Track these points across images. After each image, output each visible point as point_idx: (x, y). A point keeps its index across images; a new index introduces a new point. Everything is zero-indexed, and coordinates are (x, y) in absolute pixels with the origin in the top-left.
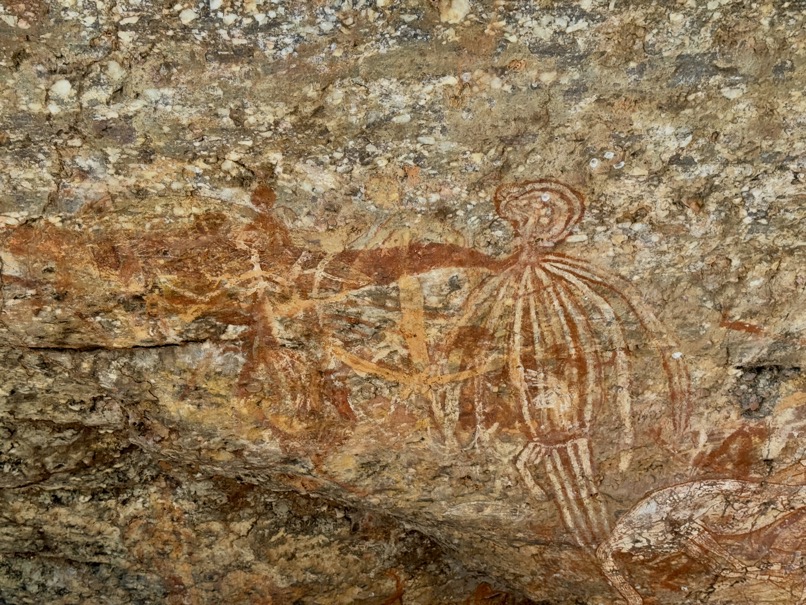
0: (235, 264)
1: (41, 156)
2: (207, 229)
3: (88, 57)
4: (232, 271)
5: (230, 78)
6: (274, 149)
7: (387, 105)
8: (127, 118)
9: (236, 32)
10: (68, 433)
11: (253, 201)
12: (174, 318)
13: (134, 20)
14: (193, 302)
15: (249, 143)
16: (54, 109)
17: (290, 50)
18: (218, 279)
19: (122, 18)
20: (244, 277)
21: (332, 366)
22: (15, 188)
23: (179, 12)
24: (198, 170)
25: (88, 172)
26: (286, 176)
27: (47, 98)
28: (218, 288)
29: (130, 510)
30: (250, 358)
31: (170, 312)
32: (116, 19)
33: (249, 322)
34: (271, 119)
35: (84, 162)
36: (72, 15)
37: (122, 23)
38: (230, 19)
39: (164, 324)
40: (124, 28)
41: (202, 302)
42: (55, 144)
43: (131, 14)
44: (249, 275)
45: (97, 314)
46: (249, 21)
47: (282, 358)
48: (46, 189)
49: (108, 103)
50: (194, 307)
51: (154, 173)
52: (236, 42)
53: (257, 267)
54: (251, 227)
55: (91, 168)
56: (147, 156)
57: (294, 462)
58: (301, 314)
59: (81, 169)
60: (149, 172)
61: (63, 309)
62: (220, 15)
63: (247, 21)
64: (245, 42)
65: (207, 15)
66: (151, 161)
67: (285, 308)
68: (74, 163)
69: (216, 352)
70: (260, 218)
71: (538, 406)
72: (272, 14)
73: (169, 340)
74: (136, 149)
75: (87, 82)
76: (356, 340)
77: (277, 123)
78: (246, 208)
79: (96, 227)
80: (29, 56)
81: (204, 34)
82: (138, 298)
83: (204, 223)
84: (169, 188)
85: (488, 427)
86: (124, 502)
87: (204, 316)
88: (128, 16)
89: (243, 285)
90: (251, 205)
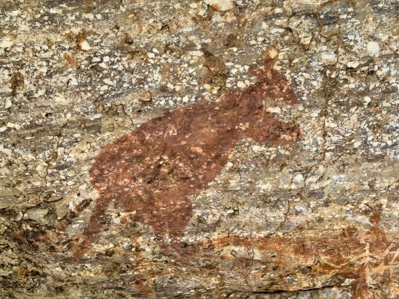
0: (357, 250)
1: (281, 207)
2: (347, 235)
3: (311, 164)
4: (355, 254)
5: (372, 169)
6: (384, 198)
8: (323, 188)
9: (378, 149)
11: (371, 221)
12: (323, 276)
13: (333, 148)
14: (333, 268)
15: (374, 196)
16: (293, 187)
18: (347, 257)
19: (328, 147)
20: (360, 256)
21: (392, 297)
22: (267, 221)
23: (353, 143)
24: (348, 209)
25: (299, 212)
26: (387, 209)
27: (292, 182)
28: (346, 261)
30: (354, 294)
31: (321, 274)
32: (325, 148)
33: (357, 277)
34: (387, 185)
35: (298, 208)
36: (307, 147)
37: (328, 149)
38: (375, 144)
39: (317, 279)
40: (328, 151)
41: (337, 268)
42: (289, 201)
43: (332, 145)
44: (363, 255)
45: (288, 275)
46: (384, 144)
47: (369, 294)
48: (280, 220)
49: (316, 183)
50: (333, 271)
51: (328, 211)
52: (377, 153)
53: (367, 251)
54: (368, 233)
55: (301, 210)
56: (327, 204)
58: (382, 273)
59: (297, 211)
60: (326, 211)
61: (275, 274)
62: (371, 143)
63: (383, 144)
64: (381, 153)
65: (366, 143)
66: (328, 206)
67: (375, 270)
68: (294, 208)
69: (338, 292)
70: (373, 229)
72: (394, 141)
73: (317, 287)
74: (323, 201)
75: (309, 174)
77: (389, 186)
78: (367, 224)
79: (298, 236)
80: (287, 165)
81: (363, 151)
82: (310, 268)
83: (346, 232)
84: (334, 217)
87: (337, 274)
89: (359, 260)
90: (369, 223)
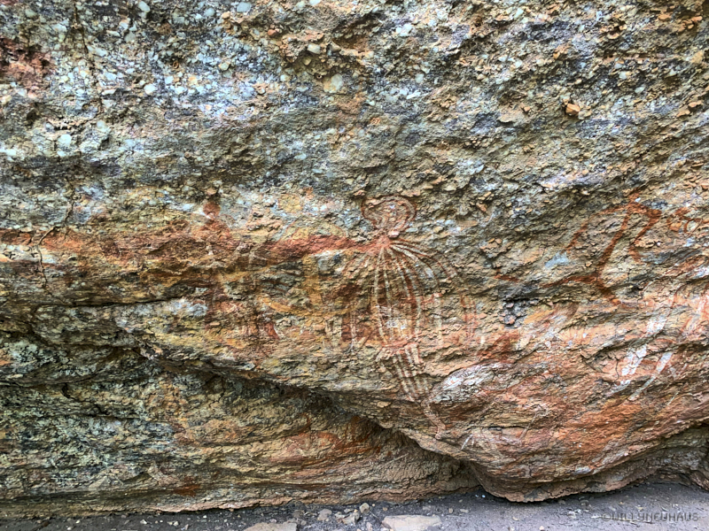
0: (195, 252)
1: (57, 186)
2: (175, 230)
3: (82, 118)
4: (194, 256)
5: (182, 131)
6: (217, 178)
7: (290, 147)
8: (113, 159)
9: (184, 99)
10: (104, 352)
11: (204, 211)
12: (159, 285)
13: (112, 91)
14: (171, 275)
15: (200, 174)
16: (61, 154)
17: (223, 111)
18: (185, 261)
19: (103, 91)
20: (202, 259)
21: (264, 309)
22: (42, 207)
23: (144, 86)
24: (166, 193)
25: (91, 196)
26: (226, 195)
27: (56, 147)
28: (186, 266)
29: (148, 390)
30: (210, 306)
31: (158, 282)
32: (99, 91)
33: (209, 286)
34: (212, 157)
35: (87, 190)
36: (67, 89)
37: (103, 94)
38: (179, 90)
39: (153, 289)
40: (105, 98)
41: (176, 275)
42: (66, 178)
43: (110, 87)
44: (206, 257)
45: (109, 284)
46: (193, 91)
47: (231, 306)
48: (64, 207)
49: (99, 149)
50: (172, 278)
51: (136, 195)
52: (185, 106)
53: (211, 253)
54: (205, 229)
55: (93, 193)
56: (129, 183)
57: (243, 365)
58: (242, 281)
59: (86, 194)
60: (132, 194)
61: (86, 282)
62: (172, 87)
63: (191, 92)
64: (190, 105)
65: (163, 88)
66: (133, 187)
67: (231, 277)
68: (81, 190)
69: (188, 304)
70: (211, 222)
71: (388, 327)
72: (209, 87)
73: (158, 298)
74: (122, 179)
75: (83, 135)
76: (277, 294)
77: (217, 160)
78: (201, 216)
79: (101, 231)
80: (39, 117)
81: (162, 101)
82: (134, 274)
83: (173, 226)
84: (147, 204)
85: (358, 340)
86: (144, 386)
87: (179, 283)
88: (108, 89)
89: (202, 264)
90: (204, 214)
